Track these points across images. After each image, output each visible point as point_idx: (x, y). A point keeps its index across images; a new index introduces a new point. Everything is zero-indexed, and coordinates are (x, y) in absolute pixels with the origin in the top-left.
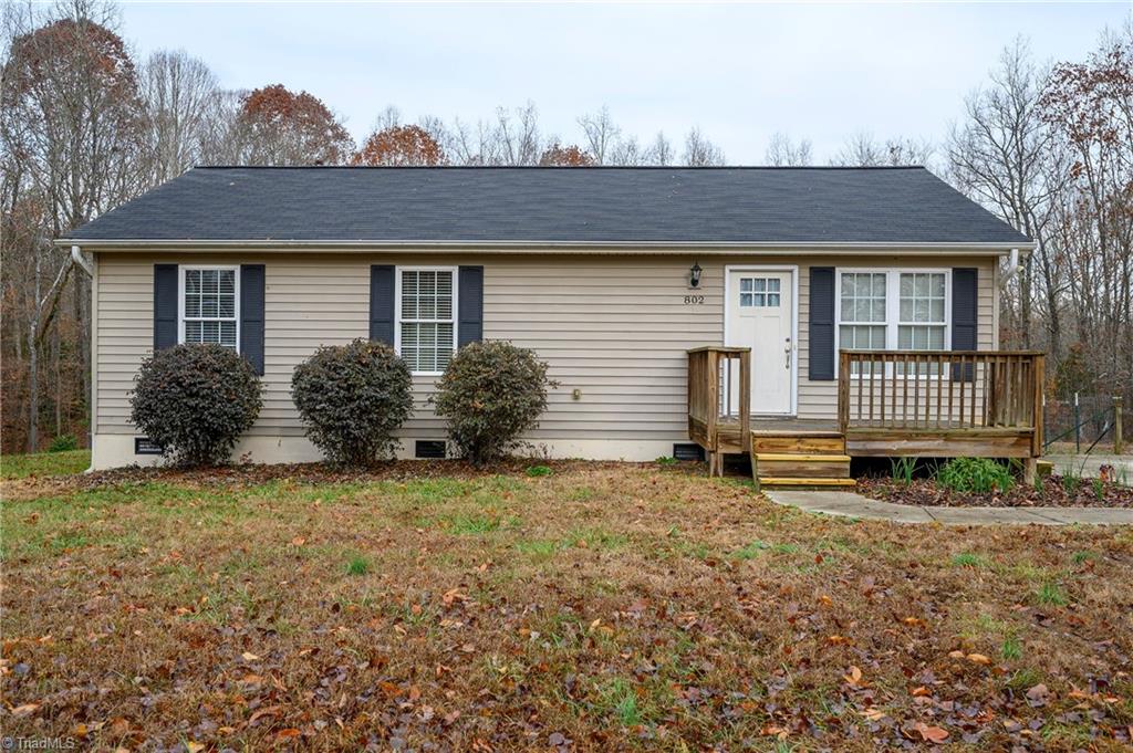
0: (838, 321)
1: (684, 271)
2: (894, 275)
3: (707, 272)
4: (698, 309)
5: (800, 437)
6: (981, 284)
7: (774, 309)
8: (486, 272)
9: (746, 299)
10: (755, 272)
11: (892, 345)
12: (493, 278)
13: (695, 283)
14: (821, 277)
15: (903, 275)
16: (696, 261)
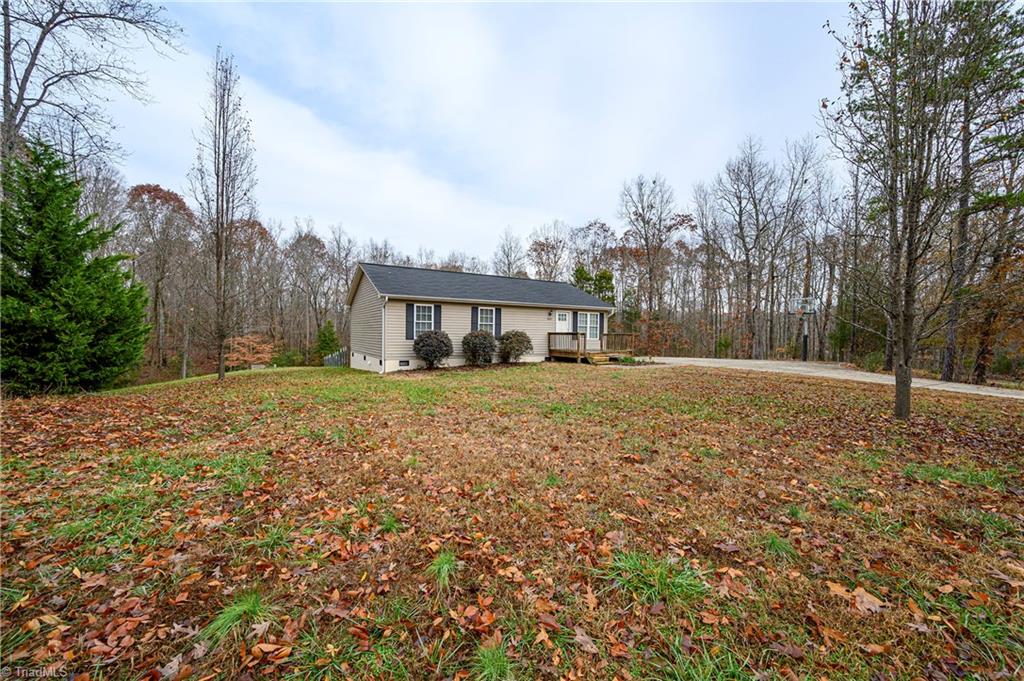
1: (546, 312)
2: (588, 314)
3: (553, 311)
4: (550, 322)
7: (563, 322)
8: (502, 310)
9: (559, 319)
10: (562, 312)
11: (588, 331)
12: (505, 311)
13: (549, 315)
14: (575, 314)
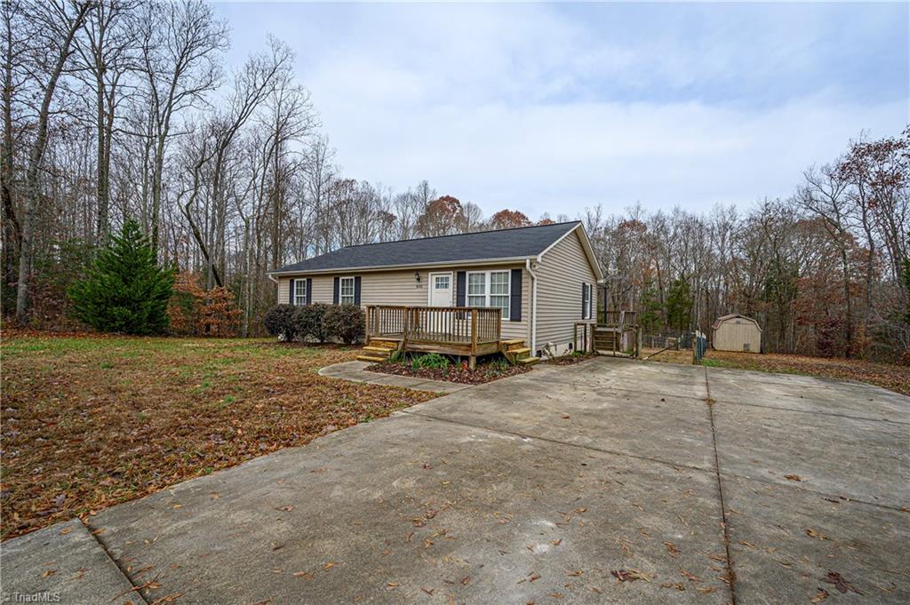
0: (467, 294)
1: (413, 277)
2: (488, 274)
3: (422, 275)
4: (420, 290)
5: (384, 341)
6: (523, 276)
7: (444, 290)
8: (362, 278)
9: (437, 286)
10: (439, 275)
11: (488, 305)
12: (364, 280)
13: (419, 279)
14: (461, 276)
15: (492, 274)
16: (417, 271)
